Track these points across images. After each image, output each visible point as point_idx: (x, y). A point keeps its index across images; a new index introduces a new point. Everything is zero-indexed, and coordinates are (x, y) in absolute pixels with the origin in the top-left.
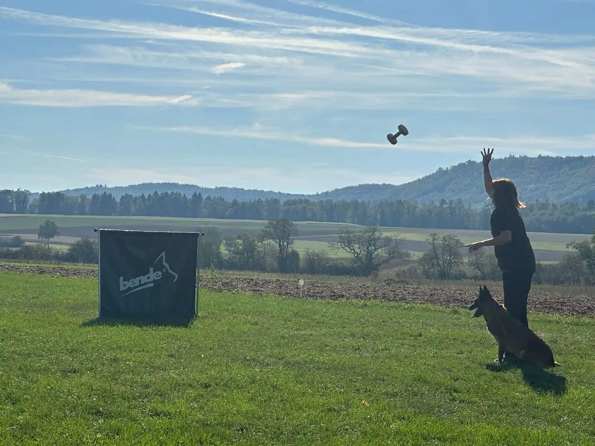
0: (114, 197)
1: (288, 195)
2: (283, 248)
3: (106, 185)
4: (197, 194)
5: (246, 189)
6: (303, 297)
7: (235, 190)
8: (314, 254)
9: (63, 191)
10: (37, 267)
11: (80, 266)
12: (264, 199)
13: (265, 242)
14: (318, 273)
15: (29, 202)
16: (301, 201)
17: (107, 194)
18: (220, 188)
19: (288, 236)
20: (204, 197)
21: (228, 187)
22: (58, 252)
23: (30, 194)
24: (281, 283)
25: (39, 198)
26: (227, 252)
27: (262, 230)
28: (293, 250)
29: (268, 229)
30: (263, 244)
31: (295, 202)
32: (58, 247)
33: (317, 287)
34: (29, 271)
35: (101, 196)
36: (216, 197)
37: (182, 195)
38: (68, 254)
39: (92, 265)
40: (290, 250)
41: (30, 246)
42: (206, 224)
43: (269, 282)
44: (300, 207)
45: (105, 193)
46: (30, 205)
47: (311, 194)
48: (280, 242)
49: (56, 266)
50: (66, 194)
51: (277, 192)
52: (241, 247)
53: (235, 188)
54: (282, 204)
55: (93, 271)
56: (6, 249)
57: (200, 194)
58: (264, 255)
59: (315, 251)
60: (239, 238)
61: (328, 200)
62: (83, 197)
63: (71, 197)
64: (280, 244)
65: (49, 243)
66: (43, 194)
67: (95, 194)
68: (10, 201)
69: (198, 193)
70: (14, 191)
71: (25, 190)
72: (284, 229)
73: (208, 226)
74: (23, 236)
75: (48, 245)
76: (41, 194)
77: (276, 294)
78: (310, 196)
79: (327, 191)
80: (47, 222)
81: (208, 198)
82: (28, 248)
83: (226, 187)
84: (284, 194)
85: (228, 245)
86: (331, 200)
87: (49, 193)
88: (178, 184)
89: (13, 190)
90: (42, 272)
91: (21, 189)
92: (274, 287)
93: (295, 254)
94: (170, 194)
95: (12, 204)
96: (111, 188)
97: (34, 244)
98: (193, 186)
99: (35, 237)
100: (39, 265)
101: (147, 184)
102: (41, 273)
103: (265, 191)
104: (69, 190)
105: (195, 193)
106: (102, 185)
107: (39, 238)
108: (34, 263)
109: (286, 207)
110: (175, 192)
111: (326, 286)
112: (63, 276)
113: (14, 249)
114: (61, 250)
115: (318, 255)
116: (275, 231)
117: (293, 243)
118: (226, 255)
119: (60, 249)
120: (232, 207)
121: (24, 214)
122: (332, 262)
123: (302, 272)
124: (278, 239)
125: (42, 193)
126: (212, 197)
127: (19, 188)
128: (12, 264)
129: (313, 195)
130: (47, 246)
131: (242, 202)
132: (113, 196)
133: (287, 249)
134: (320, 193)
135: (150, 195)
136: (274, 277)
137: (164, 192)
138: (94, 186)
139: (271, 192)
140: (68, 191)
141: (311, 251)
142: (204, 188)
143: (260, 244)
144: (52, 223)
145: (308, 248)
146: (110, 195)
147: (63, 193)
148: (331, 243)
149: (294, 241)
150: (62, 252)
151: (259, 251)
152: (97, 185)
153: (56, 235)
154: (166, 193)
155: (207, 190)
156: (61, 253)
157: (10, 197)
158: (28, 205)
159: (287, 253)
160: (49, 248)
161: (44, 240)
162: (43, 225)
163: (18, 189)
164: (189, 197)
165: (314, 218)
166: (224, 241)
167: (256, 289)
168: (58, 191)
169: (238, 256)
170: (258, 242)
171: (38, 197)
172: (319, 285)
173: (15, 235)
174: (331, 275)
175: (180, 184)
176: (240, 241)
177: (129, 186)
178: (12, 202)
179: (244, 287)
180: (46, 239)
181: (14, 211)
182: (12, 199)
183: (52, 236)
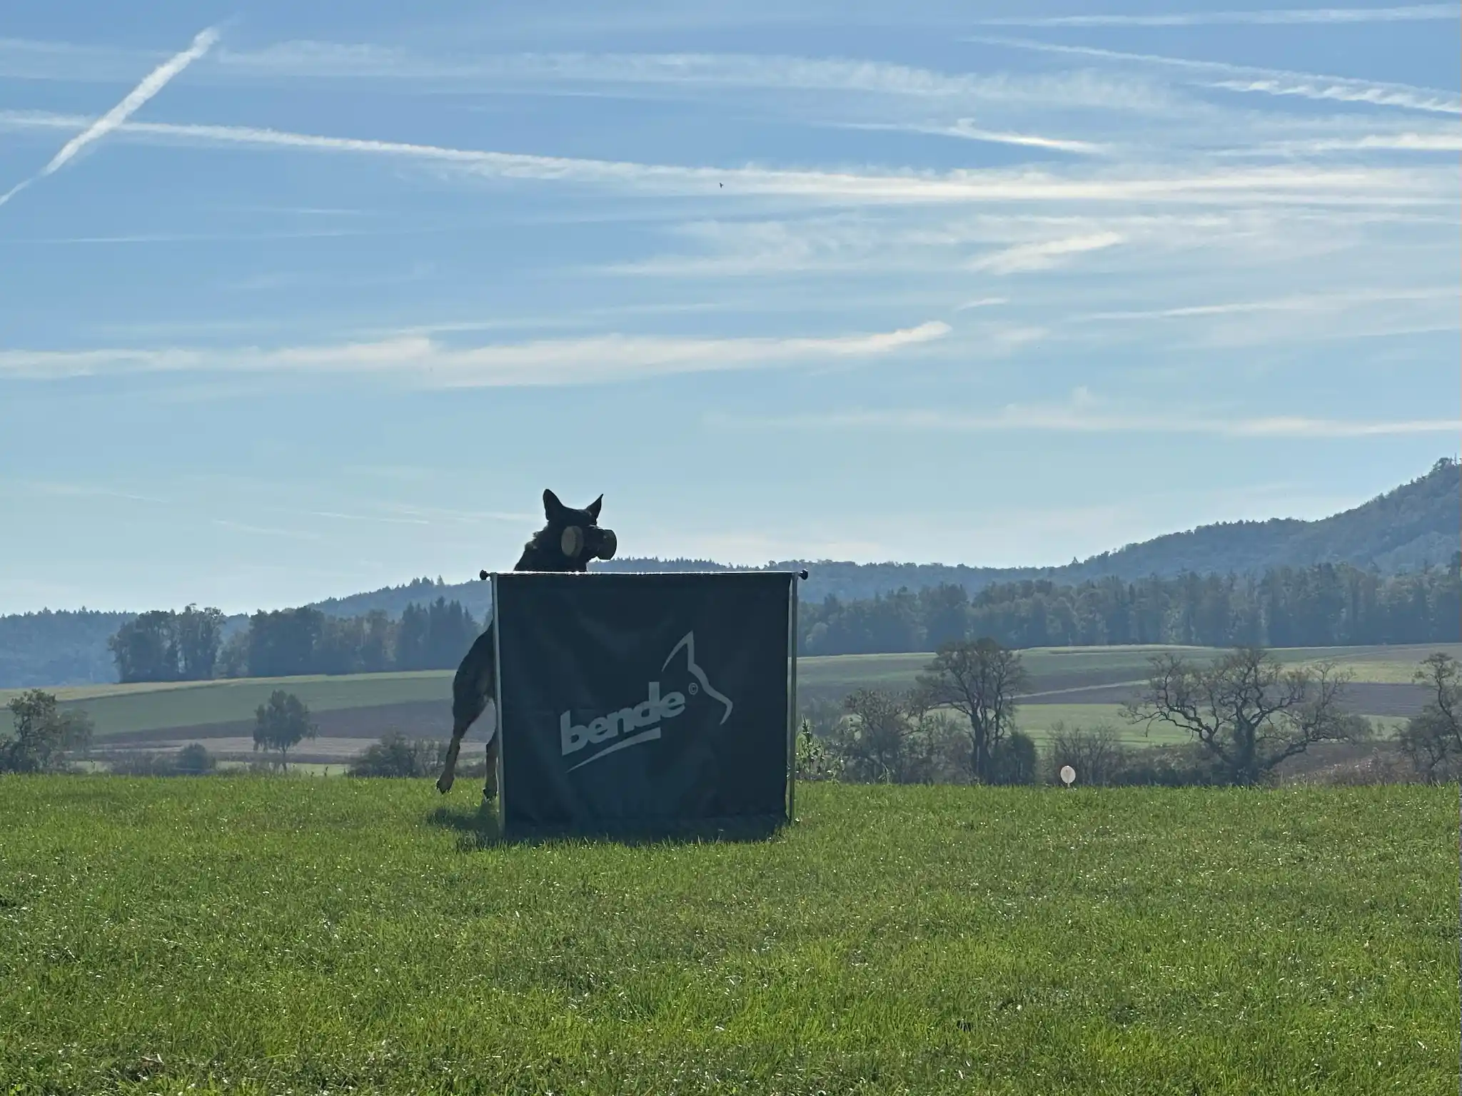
0: (467, 613)
1: (989, 572)
2: (986, 728)
3: (440, 580)
5: (861, 563)
7: (830, 568)
8: (1079, 741)
9: (318, 605)
12: (915, 590)
13: (928, 713)
15: (220, 642)
16: (1028, 589)
17: (447, 603)
18: (784, 563)
19: (999, 689)
21: (807, 561)
23: (223, 620)
25: (250, 631)
27: (917, 678)
28: (1017, 732)
29: (937, 675)
30: (924, 722)
31: (1009, 592)
32: (314, 771)
35: (429, 612)
40: (1008, 733)
44: (1024, 606)
45: (441, 601)
46: (223, 653)
47: (1056, 565)
50: (328, 613)
51: (955, 566)
52: (858, 735)
53: (829, 563)
54: (971, 600)
58: (930, 752)
59: (1083, 730)
60: (851, 706)
61: (1107, 578)
62: (377, 619)
63: (341, 619)
64: (974, 717)
65: (284, 760)
66: (261, 615)
67: (410, 607)
68: (167, 644)
70: (177, 613)
71: (206, 609)
72: (984, 669)
74: (211, 746)
75: (285, 768)
76: (252, 617)
78: (1052, 570)
79: (1103, 551)
80: (277, 698)
83: (803, 559)
84: (975, 570)
85: (820, 732)
86: (1117, 578)
87: (276, 613)
88: (655, 561)
89: (173, 610)
91: (197, 607)
93: (1022, 745)
95: (172, 653)
96: (456, 586)
97: (244, 765)
98: (700, 563)
99: (246, 745)
103: (918, 565)
104: (335, 599)
106: (429, 578)
107: (256, 748)
109: (986, 610)
115: (1090, 742)
116: (959, 677)
117: (1017, 711)
120: (823, 618)
121: (210, 678)
122: (1133, 763)
124: (969, 702)
125: (255, 613)
127: (188, 604)
129: (1063, 568)
130: (281, 767)
131: (851, 601)
132: (463, 611)
133: (997, 730)
134: (1081, 560)
138: (407, 585)
139: (937, 568)
140: (331, 602)
141: (1068, 732)
143: (914, 721)
144: (293, 701)
145: (1061, 727)
146: (456, 608)
147: (317, 610)
148: (1128, 703)
149: (1017, 707)
151: (915, 742)
152: (416, 582)
153: (305, 736)
157: (165, 632)
158: (219, 653)
159: (997, 742)
161: (271, 751)
162: (266, 708)
163: (188, 609)
165: (1069, 636)
168: (302, 605)
170: (910, 715)
171: (246, 628)
173: (187, 743)
175: (661, 559)
176: (857, 718)
178: (173, 646)
180: (276, 747)
181: (180, 671)
182: (171, 638)
183: (296, 739)
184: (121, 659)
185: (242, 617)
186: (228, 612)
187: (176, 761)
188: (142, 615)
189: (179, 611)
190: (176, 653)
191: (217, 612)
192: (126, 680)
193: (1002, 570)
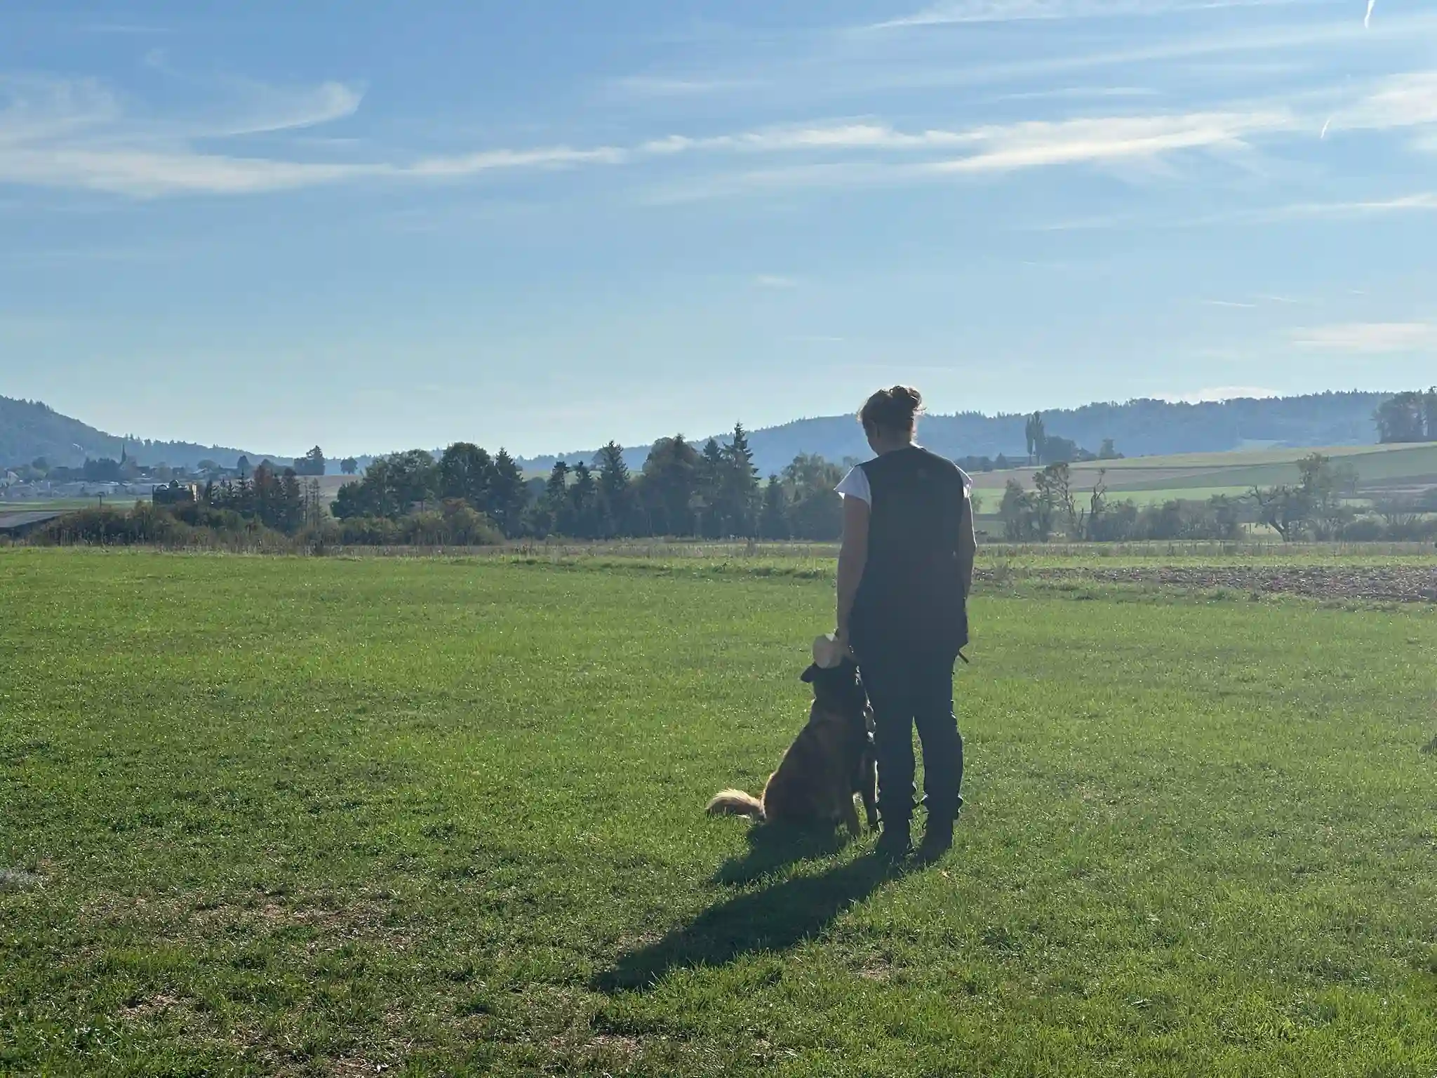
56: (1408, 518)
68: (1415, 415)
70: (1423, 393)
89: (1420, 391)
113: (1425, 517)
127: (1432, 386)
157: (1414, 406)
163: (1431, 390)
178: (1419, 417)
181: (1424, 435)
182: (1418, 411)
184: (1381, 426)
187: (1420, 499)
188: (1397, 395)
189: (1425, 391)
190: (1421, 421)
192: (1385, 441)
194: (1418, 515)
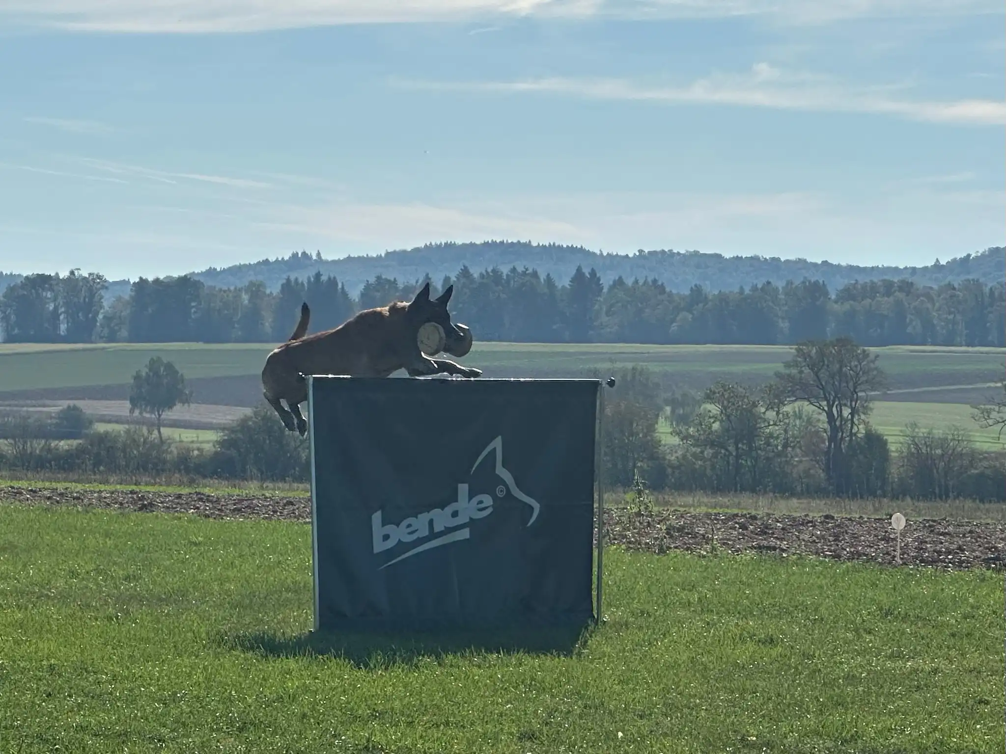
0: (343, 288)
1: (853, 269)
2: (841, 425)
3: (319, 254)
4: (584, 274)
5: (727, 255)
6: (904, 564)
7: (697, 260)
8: (930, 441)
9: (198, 274)
10: (132, 492)
11: (251, 488)
12: (780, 284)
13: (787, 409)
14: (944, 495)
15: (101, 307)
16: (889, 288)
17: (324, 278)
18: (652, 254)
19: (855, 388)
20: (607, 280)
21: (675, 251)
22: (188, 450)
23: (105, 285)
24: (839, 526)
25: (131, 296)
26: (676, 440)
27: (778, 375)
28: (870, 430)
29: (794, 371)
30: (781, 416)
31: (871, 290)
32: (188, 436)
33: (943, 534)
34: (108, 504)
35: (306, 285)
36: (641, 282)
37: (542, 277)
38: (216, 453)
39: (287, 486)
40: (861, 431)
41: (107, 433)
42: (611, 361)
43: (802, 524)
44: (885, 303)
45: (318, 275)
46: (104, 317)
47: (919, 265)
48: (830, 407)
49: (185, 491)
50: (208, 282)
51: (820, 262)
52: (716, 426)
53: (696, 254)
54: (833, 297)
55: (291, 503)
56: (41, 446)
57: (593, 273)
58: (785, 446)
59: (935, 431)
60: (709, 397)
61: (968, 280)
62: (256, 290)
63: (221, 290)
64: (830, 415)
65: (160, 424)
66: (143, 282)
67: (288, 280)
68: (51, 307)
69: (586, 271)
70: (61, 278)
71: (90, 274)
72: (841, 368)
73: (619, 365)
74: (88, 407)
75: (159, 432)
76: (134, 283)
77: (825, 556)
78: (914, 269)
79: (965, 255)
80: (154, 364)
81: (619, 283)
82: (102, 438)
83: (670, 251)
84: (839, 266)
85: (681, 419)
86: (978, 281)
87: (157, 281)
88: (528, 245)
89: (57, 274)
90: (146, 506)
91: (80, 272)
92: (817, 538)
93: (875, 442)
94: (507, 275)
95: (55, 315)
96: (334, 262)
97: (120, 428)
98: (572, 250)
99: (122, 408)
100: (134, 487)
101: (439, 247)
102: (143, 508)
103: (782, 259)
104: (215, 269)
105: (579, 270)
106: (308, 252)
107: (132, 411)
108: (121, 484)
109: (847, 306)
110: (520, 269)
111: (971, 532)
112: (207, 516)
113: (64, 445)
114: (195, 446)
115: (943, 442)
116: (816, 374)
117: (871, 409)
118: (673, 449)
119: (192, 442)
120: (689, 309)
121: (92, 342)
122: (985, 464)
123: (899, 493)
124: (826, 399)
125: (137, 280)
126: (629, 282)
127: (73, 268)
128: (60, 486)
129: (926, 268)
130: (156, 432)
131: (716, 292)
132: (340, 286)
133: (852, 428)
134: (943, 262)
135: (447, 279)
136: (817, 509)
137: (489, 270)
138: (286, 258)
139: (801, 263)
140: (211, 272)
141: (922, 431)
142: (605, 254)
143: (771, 415)
144: (169, 367)
145: (914, 425)
146: (333, 282)
147: (197, 279)
148: (983, 407)
149: (871, 405)
150: (198, 449)
151: (771, 435)
152: (295, 255)
153: (180, 402)
154: (493, 271)
155: (614, 260)
156: (196, 452)
157: (49, 295)
158: (101, 316)
159: (851, 440)
160: (162, 442)
161: (147, 415)
162: (144, 374)
163: (72, 273)
164: (564, 281)
165: (928, 336)
166: (668, 409)
167: (765, 543)
168: (183, 274)
169: (708, 452)
170: (767, 410)
171: (127, 294)
172: (951, 528)
173: (64, 404)
174: (982, 501)
175: (534, 244)
176: (714, 409)
177: (388, 254)
178: (56, 308)
179: (729, 540)
180: (152, 412)
181: (62, 333)
182: (55, 300)
183: (170, 406)
185: (125, 283)
186: (111, 277)
187: (54, 421)
188: (27, 278)
189: (64, 274)
190: (59, 316)
191: (99, 277)
192: (10, 339)
193: (865, 269)
194: (53, 444)
